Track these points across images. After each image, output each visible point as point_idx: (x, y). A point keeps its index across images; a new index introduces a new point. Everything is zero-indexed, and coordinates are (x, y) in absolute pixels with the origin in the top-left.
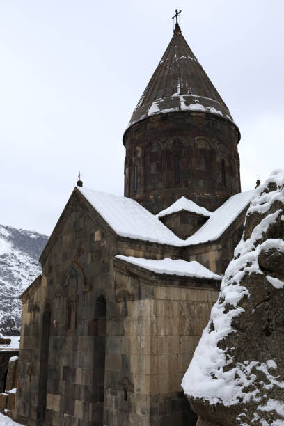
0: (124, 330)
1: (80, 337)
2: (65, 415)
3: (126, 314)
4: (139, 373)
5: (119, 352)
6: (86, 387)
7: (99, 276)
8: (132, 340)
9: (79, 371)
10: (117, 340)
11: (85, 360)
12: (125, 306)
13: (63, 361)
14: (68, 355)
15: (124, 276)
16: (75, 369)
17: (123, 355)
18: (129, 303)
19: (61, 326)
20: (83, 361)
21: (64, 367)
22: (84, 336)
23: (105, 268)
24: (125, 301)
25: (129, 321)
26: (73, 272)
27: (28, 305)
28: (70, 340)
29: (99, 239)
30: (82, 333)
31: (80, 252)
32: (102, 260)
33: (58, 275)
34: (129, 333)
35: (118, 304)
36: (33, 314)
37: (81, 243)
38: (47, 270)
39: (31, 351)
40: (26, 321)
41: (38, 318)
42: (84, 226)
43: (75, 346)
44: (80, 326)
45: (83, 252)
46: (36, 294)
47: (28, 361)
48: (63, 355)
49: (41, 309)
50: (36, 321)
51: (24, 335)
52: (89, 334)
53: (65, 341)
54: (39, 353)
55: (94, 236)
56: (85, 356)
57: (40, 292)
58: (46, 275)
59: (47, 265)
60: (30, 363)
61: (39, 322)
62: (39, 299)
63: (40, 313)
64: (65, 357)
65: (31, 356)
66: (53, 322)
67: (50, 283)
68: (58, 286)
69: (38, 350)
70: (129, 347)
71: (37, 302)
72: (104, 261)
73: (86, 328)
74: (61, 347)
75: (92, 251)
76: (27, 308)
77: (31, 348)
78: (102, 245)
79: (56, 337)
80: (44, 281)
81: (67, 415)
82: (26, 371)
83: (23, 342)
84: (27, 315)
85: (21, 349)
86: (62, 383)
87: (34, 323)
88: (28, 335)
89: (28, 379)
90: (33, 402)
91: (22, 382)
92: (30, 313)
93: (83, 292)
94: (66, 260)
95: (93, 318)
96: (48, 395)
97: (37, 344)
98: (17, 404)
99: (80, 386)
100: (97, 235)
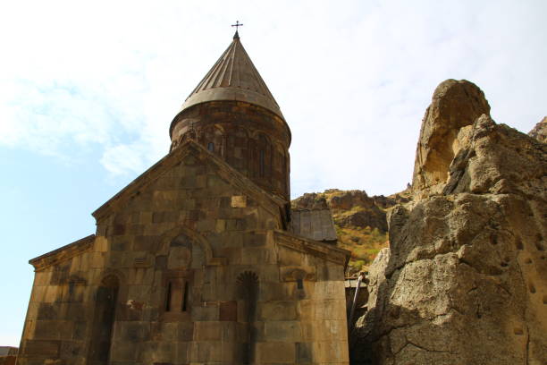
0: (298, 315)
1: (198, 323)
3: (301, 296)
4: (330, 362)
7: (243, 250)
8: (314, 325)
10: (286, 326)
11: (212, 353)
12: (300, 287)
13: (154, 357)
14: (168, 348)
15: (296, 253)
17: (297, 344)
18: (305, 284)
19: (147, 307)
20: (208, 355)
22: (210, 322)
23: (256, 242)
24: (299, 281)
25: (308, 304)
26: (181, 239)
27: (50, 274)
28: (172, 327)
29: (242, 205)
30: (205, 318)
31: (196, 216)
32: (248, 230)
33: (140, 239)
34: (308, 317)
35: (285, 285)
36: (66, 288)
37: (199, 205)
38: (111, 231)
39: (58, 343)
40: (44, 298)
41: (82, 295)
42: (207, 186)
43: (187, 336)
44: (197, 311)
45: (204, 216)
46: (75, 260)
47: (51, 358)
48: (154, 347)
49: (90, 282)
50: (76, 298)
51: (39, 318)
52: (221, 319)
53: (159, 328)
54: (84, 346)
55: (229, 201)
56: (212, 348)
57: (88, 258)
58: (106, 237)
59: (111, 223)
60: (57, 361)
61: (85, 300)
62: (84, 268)
63: (88, 287)
64: (159, 351)
65: (59, 350)
66: (126, 302)
67: (118, 248)
68: (141, 254)
69: (81, 341)
70: (309, 334)
71: (79, 272)
72: (253, 233)
73: (214, 311)
74: (148, 337)
75: (226, 218)
76: (49, 279)
77: (58, 338)
78: (249, 213)
79: (135, 322)
80: (102, 244)
83: (33, 328)
84: (46, 289)
85: (28, 340)
87: (70, 302)
88: (51, 318)
92: (56, 287)
93: (207, 267)
94: (161, 222)
95: (231, 299)
97: (77, 333)
100: (236, 201)
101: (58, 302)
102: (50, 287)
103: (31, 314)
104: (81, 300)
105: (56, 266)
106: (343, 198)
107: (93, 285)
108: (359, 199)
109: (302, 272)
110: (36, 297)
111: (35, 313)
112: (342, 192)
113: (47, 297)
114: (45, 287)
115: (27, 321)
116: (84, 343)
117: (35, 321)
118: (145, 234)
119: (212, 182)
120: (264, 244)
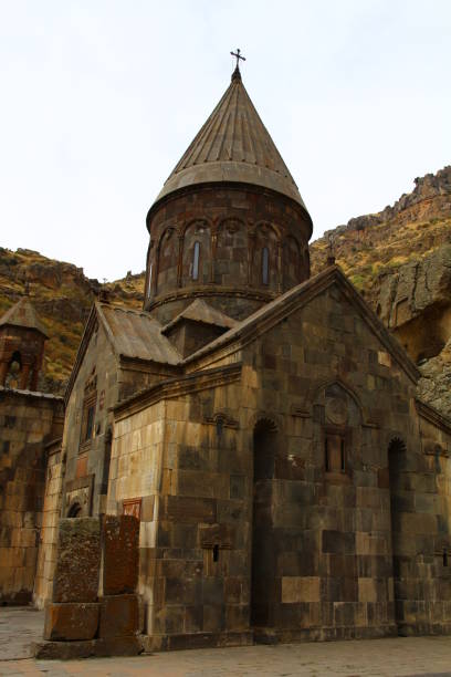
0: (437, 488)
1: (360, 488)
2: (336, 604)
3: (438, 471)
5: (432, 512)
6: (380, 558)
7: (392, 414)
9: (361, 537)
10: (430, 498)
11: (374, 521)
12: (437, 461)
13: (322, 522)
14: (334, 514)
15: (433, 426)
16: (354, 535)
17: (438, 517)
18: (440, 459)
20: (371, 522)
21: (324, 532)
22: (371, 488)
23: (402, 408)
24: (436, 456)
25: (443, 479)
26: (336, 390)
27: (187, 405)
28: (337, 490)
29: (388, 364)
30: (365, 484)
31: (348, 366)
32: (395, 394)
33: (294, 379)
34: (443, 492)
35: (426, 458)
36: (212, 430)
37: (349, 353)
38: (259, 361)
39: (213, 502)
40: (184, 439)
41: (234, 441)
42: (355, 332)
43: (350, 501)
44: (358, 474)
45: (356, 368)
46: (219, 392)
47: (206, 522)
48: (321, 512)
49: (242, 426)
50: (228, 445)
51: (181, 466)
52: (380, 485)
53: (324, 491)
54: (245, 507)
55: (376, 355)
56: (374, 517)
57: (236, 392)
58: (255, 368)
59: (257, 351)
60: (213, 526)
61: (240, 448)
62: (233, 406)
63: (241, 432)
64: (327, 517)
65: (215, 510)
66: (287, 456)
67: (270, 385)
68: (298, 400)
69: (241, 502)
70: (446, 508)
71: (227, 409)
72: (398, 397)
73: (373, 478)
74: (314, 501)
75: (376, 376)
76: (187, 413)
77: (212, 495)
78: (394, 375)
79: (300, 482)
80: (251, 377)
81: (342, 603)
82: (198, 541)
83: (175, 480)
84: (185, 427)
85: (169, 496)
86: (322, 558)
87: (220, 448)
88: (198, 467)
89: (207, 556)
90: (232, 599)
91: (177, 564)
92: (198, 425)
93: (364, 426)
94: (314, 363)
95: (386, 465)
96: (284, 579)
97: (235, 490)
98: (159, 615)
99: (367, 558)
100: (382, 357)
101: (205, 446)
102: (190, 424)
103: (167, 460)
104: (234, 448)
105: (194, 394)
106: (48, 270)
107: (246, 429)
108: (71, 277)
109: (439, 447)
110: (172, 438)
111: (173, 459)
112: (48, 261)
113: (188, 438)
114: (182, 423)
115: (163, 469)
116: (245, 503)
117: (175, 470)
118: (299, 375)
119: (359, 328)
120: (407, 411)
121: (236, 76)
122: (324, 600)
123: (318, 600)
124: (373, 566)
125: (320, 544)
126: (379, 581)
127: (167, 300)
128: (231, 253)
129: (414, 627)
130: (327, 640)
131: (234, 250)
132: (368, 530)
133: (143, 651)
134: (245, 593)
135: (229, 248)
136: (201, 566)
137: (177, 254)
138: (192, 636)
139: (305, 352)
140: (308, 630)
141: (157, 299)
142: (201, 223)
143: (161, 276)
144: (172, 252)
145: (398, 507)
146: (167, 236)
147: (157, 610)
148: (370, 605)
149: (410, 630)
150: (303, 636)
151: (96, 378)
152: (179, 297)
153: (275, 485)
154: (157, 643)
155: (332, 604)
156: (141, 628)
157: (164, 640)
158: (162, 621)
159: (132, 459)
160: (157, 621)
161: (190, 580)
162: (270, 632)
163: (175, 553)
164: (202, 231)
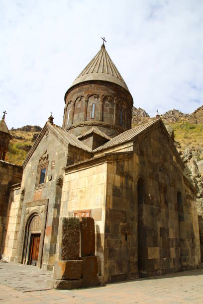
2: (164, 259)
3: (190, 205)
4: (196, 231)
5: (189, 222)
6: (176, 239)
7: (177, 181)
9: (171, 231)
12: (190, 201)
13: (159, 224)
14: (163, 220)
15: (188, 188)
16: (169, 230)
17: (191, 223)
20: (173, 225)
21: (160, 228)
22: (173, 211)
23: (180, 179)
24: (189, 199)
25: (192, 209)
26: (162, 168)
27: (115, 167)
28: (163, 210)
29: (176, 161)
30: (171, 209)
32: (178, 174)
33: (149, 162)
34: (192, 214)
35: (187, 200)
36: (124, 179)
37: (165, 154)
38: (139, 152)
39: (124, 212)
41: (131, 186)
42: (166, 147)
43: (167, 216)
44: (169, 204)
45: (167, 161)
46: (126, 163)
47: (122, 222)
48: (159, 219)
49: (134, 179)
50: (129, 187)
51: (113, 195)
52: (175, 210)
53: (160, 211)
54: (136, 216)
55: (172, 157)
56: (174, 222)
57: (131, 164)
58: (137, 155)
59: (138, 147)
60: (125, 224)
61: (133, 189)
62: (131, 171)
63: (134, 182)
64: (161, 222)
65: (125, 217)
66: (148, 194)
67: (142, 163)
68: (151, 171)
71: (129, 171)
73: (173, 207)
74: (157, 215)
75: (172, 165)
76: (115, 170)
77: (124, 209)
78: (177, 166)
79: (152, 206)
80: (136, 158)
81: (166, 258)
82: (120, 231)
83: (111, 202)
84: (115, 177)
85: (109, 209)
86: (160, 239)
87: (127, 188)
88: (119, 196)
89: (123, 238)
90: (132, 258)
91: (113, 241)
92: (119, 177)
93: (170, 185)
94: (156, 156)
95: (176, 202)
96: (149, 248)
97: (132, 207)
98: (106, 266)
99: (173, 239)
100: (174, 158)
101: (121, 187)
102: (116, 176)
103: (109, 191)
104: (132, 189)
105: (117, 162)
109: (190, 196)
110: (110, 180)
111: (111, 191)
113: (116, 182)
114: (113, 175)
115: (107, 196)
116: (135, 214)
117: (111, 197)
118: (151, 160)
119: (167, 145)
120: (181, 181)
121: (103, 46)
122: (161, 257)
123: (159, 257)
124: (174, 243)
125: (159, 233)
126: (176, 249)
127: (79, 126)
128: (108, 110)
129: (185, 267)
130: (162, 274)
131: (110, 109)
132: (172, 228)
133: (100, 283)
134: (136, 255)
135: (107, 107)
136: (121, 243)
137: (84, 107)
138: (119, 275)
139: (153, 151)
140: (157, 270)
141: (73, 125)
142: (96, 96)
143: (75, 116)
144: (82, 106)
145: (181, 219)
146: (79, 99)
147: (105, 263)
148: (174, 259)
149: (184, 268)
150: (155, 273)
151: (48, 155)
152: (85, 125)
153: (144, 206)
154: (106, 279)
155: (163, 259)
156: (99, 273)
157: (109, 278)
158: (107, 269)
159: (81, 191)
160: (105, 269)
161: (117, 249)
162: (144, 272)
163: (112, 236)
164: (96, 99)
